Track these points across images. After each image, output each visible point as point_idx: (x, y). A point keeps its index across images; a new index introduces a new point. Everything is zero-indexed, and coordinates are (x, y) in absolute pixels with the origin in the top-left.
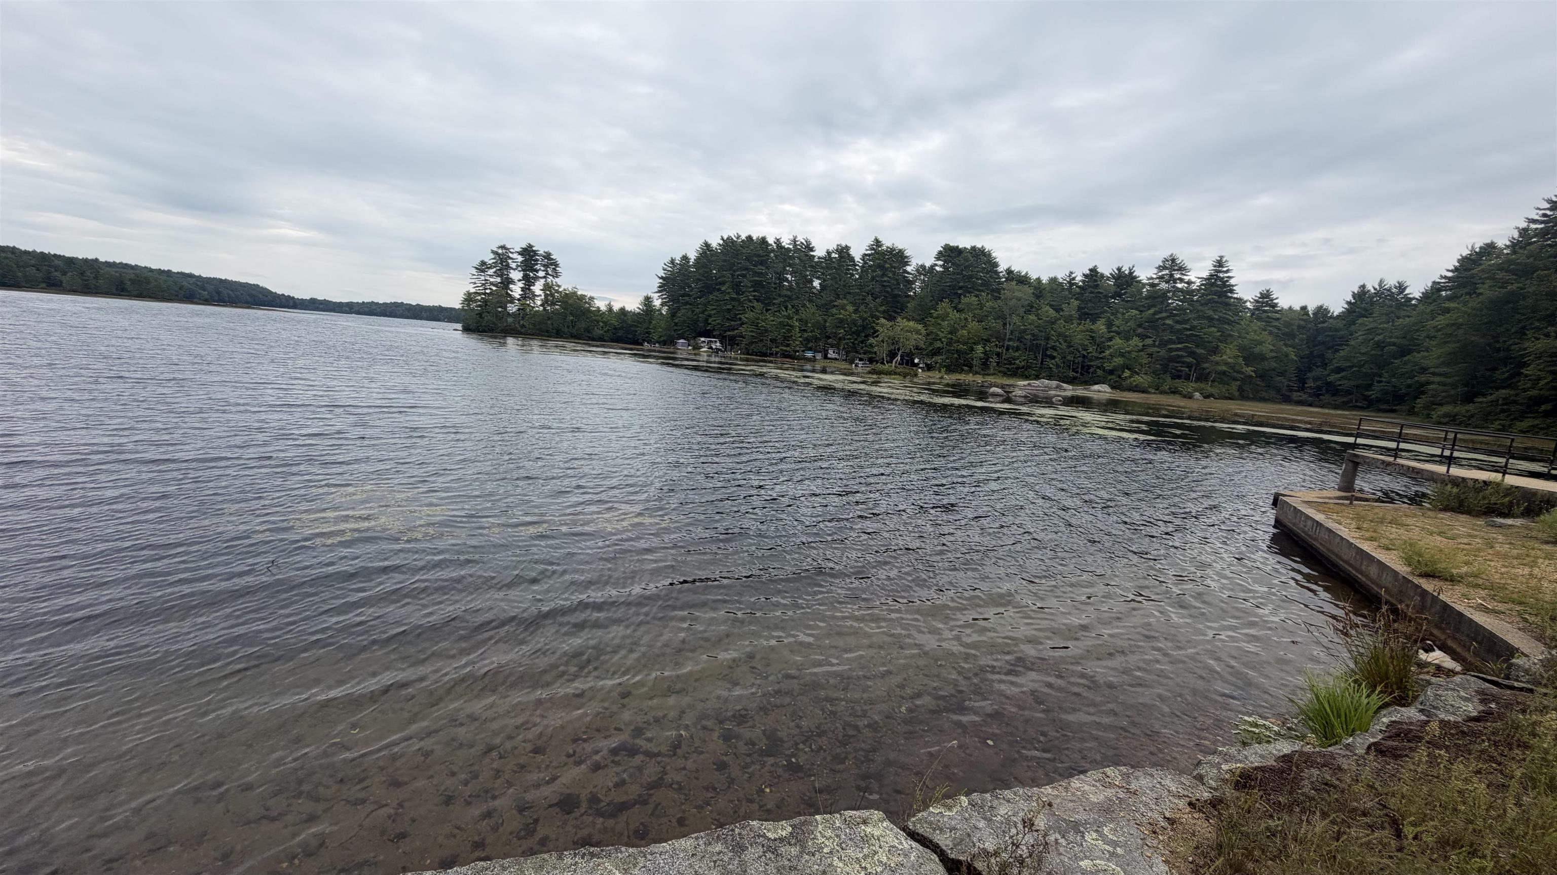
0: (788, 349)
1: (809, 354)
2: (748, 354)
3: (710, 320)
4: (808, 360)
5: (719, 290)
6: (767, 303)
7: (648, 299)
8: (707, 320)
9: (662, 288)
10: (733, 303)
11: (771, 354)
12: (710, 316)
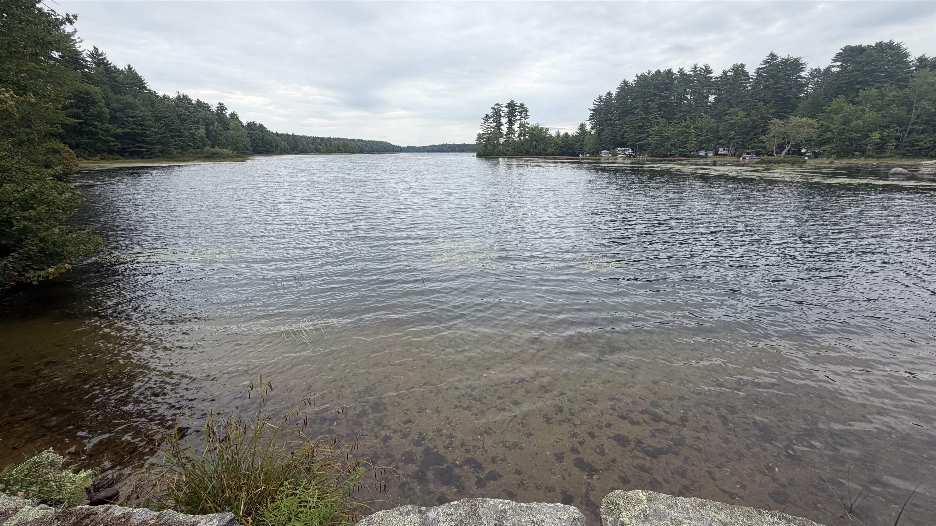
0: (685, 150)
1: (702, 153)
2: (652, 156)
3: (625, 135)
4: (702, 157)
5: (633, 113)
6: (669, 118)
7: (583, 126)
8: (623, 135)
9: (592, 117)
10: (643, 121)
11: (671, 155)
12: (625, 132)
